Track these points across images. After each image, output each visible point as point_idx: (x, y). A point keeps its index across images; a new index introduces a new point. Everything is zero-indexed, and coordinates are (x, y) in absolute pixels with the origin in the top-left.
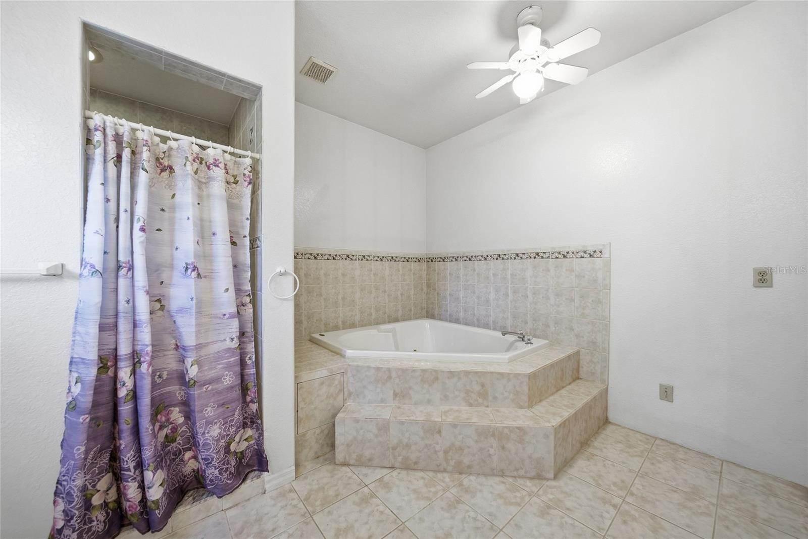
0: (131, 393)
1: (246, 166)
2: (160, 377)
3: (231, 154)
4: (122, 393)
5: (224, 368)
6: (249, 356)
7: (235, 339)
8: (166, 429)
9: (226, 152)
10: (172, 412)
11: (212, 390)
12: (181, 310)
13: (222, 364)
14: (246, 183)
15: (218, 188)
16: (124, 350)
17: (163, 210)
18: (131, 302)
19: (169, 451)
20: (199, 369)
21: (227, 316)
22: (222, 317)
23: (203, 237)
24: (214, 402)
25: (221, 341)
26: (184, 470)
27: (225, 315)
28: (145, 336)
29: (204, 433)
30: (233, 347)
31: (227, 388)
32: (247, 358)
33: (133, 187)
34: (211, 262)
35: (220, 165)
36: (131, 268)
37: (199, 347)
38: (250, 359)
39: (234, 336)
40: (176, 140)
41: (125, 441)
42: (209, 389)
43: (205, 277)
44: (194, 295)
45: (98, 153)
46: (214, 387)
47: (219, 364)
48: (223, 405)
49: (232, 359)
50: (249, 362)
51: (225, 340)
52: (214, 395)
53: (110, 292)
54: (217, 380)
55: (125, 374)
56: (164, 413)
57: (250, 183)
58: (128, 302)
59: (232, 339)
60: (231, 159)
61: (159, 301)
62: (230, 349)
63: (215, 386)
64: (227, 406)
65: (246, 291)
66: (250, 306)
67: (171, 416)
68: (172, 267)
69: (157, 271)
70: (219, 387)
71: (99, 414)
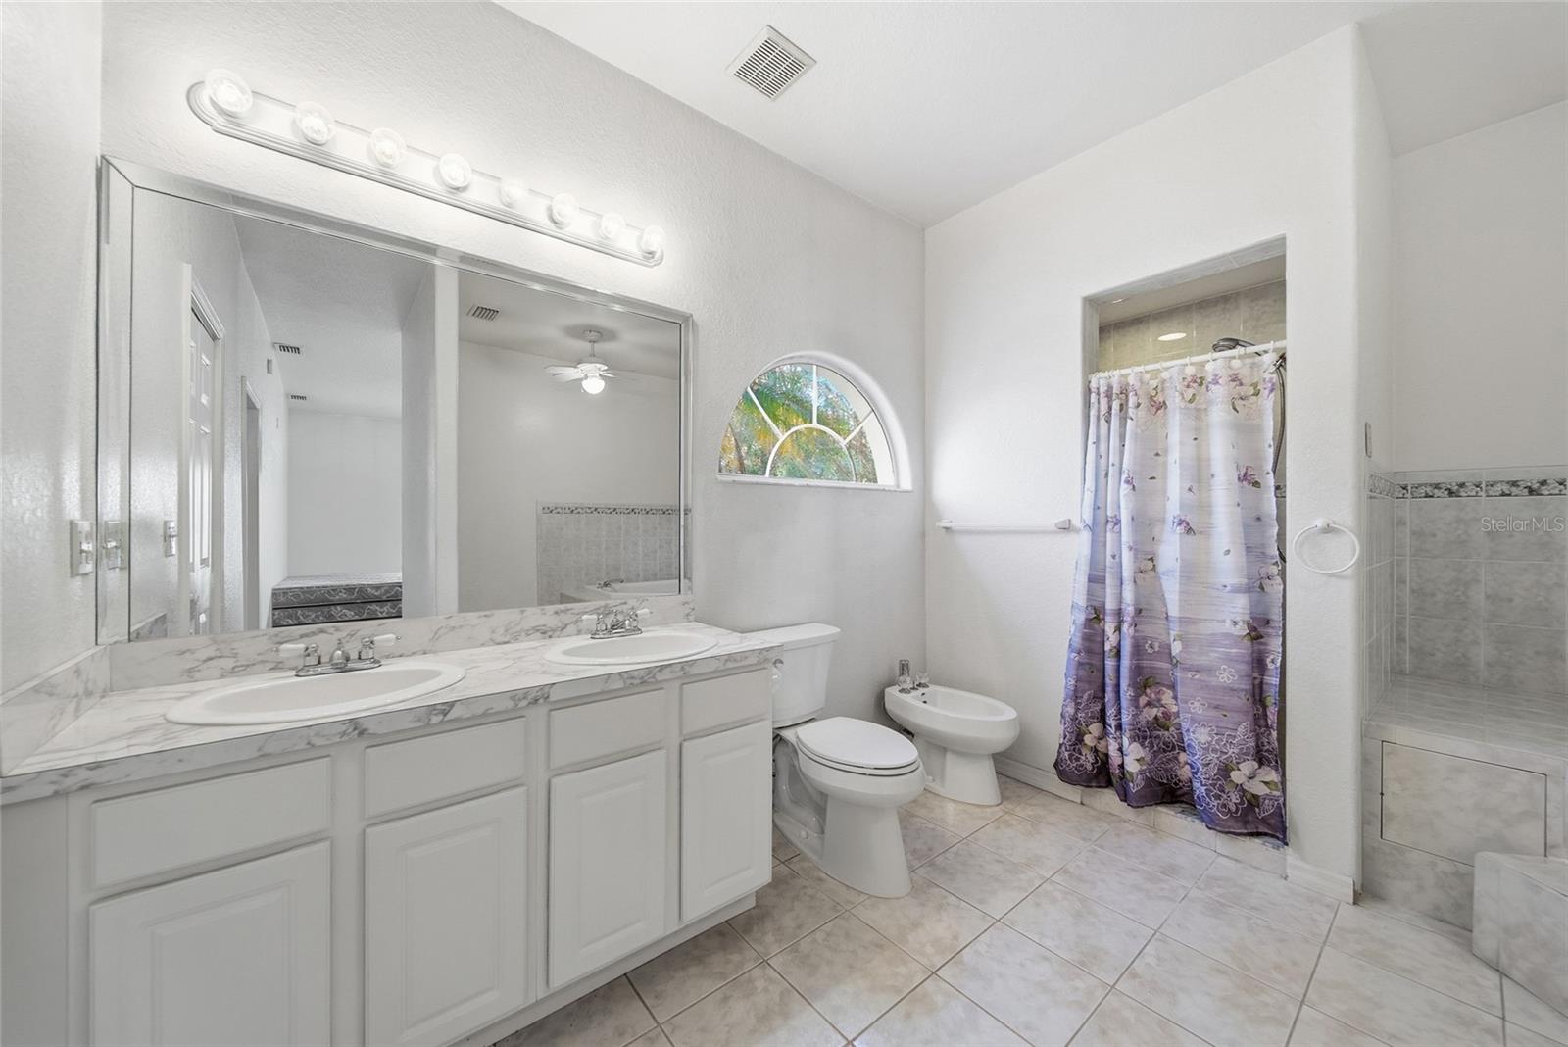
0: (1115, 650)
1: (1265, 366)
2: (1151, 647)
3: (1240, 357)
4: (1107, 647)
5: (1220, 658)
6: (1272, 657)
7: (1240, 624)
8: (1156, 709)
9: (1234, 358)
10: (1164, 693)
11: (1200, 680)
12: (1168, 572)
13: (1216, 652)
14: (1267, 392)
15: (1219, 414)
16: (1110, 605)
17: (1157, 454)
18: (1117, 557)
19: (1158, 737)
20: (1183, 648)
21: (1228, 589)
22: (1221, 588)
23: (1199, 481)
24: (1203, 698)
25: (1219, 621)
26: (1179, 773)
27: (1225, 586)
28: (1128, 595)
29: (1188, 731)
30: (1236, 634)
31: (1225, 688)
32: (1268, 660)
33: (1122, 437)
34: (1210, 513)
35: (1220, 381)
36: (1118, 522)
37: (1184, 621)
38: (1273, 661)
39: (1238, 618)
40: (1167, 369)
41: (1110, 695)
42: (1196, 677)
43: (1201, 533)
44: (1178, 556)
45: (1093, 412)
46: (1203, 678)
47: (1213, 651)
48: (1217, 707)
49: (1234, 650)
50: (1271, 666)
51: (1224, 621)
52: (1202, 688)
53: (1098, 545)
54: (1209, 670)
55: (1110, 628)
56: (1154, 689)
57: (1272, 391)
58: (1114, 557)
59: (1235, 623)
60: (1244, 364)
61: (1152, 559)
62: (1231, 635)
63: (1205, 678)
64: (1225, 713)
65: (1272, 557)
66: (1279, 580)
67: (1163, 697)
68: (1163, 520)
69: (1150, 525)
70: (1213, 681)
71: (1093, 662)
